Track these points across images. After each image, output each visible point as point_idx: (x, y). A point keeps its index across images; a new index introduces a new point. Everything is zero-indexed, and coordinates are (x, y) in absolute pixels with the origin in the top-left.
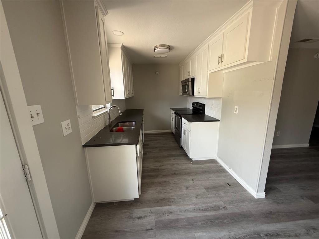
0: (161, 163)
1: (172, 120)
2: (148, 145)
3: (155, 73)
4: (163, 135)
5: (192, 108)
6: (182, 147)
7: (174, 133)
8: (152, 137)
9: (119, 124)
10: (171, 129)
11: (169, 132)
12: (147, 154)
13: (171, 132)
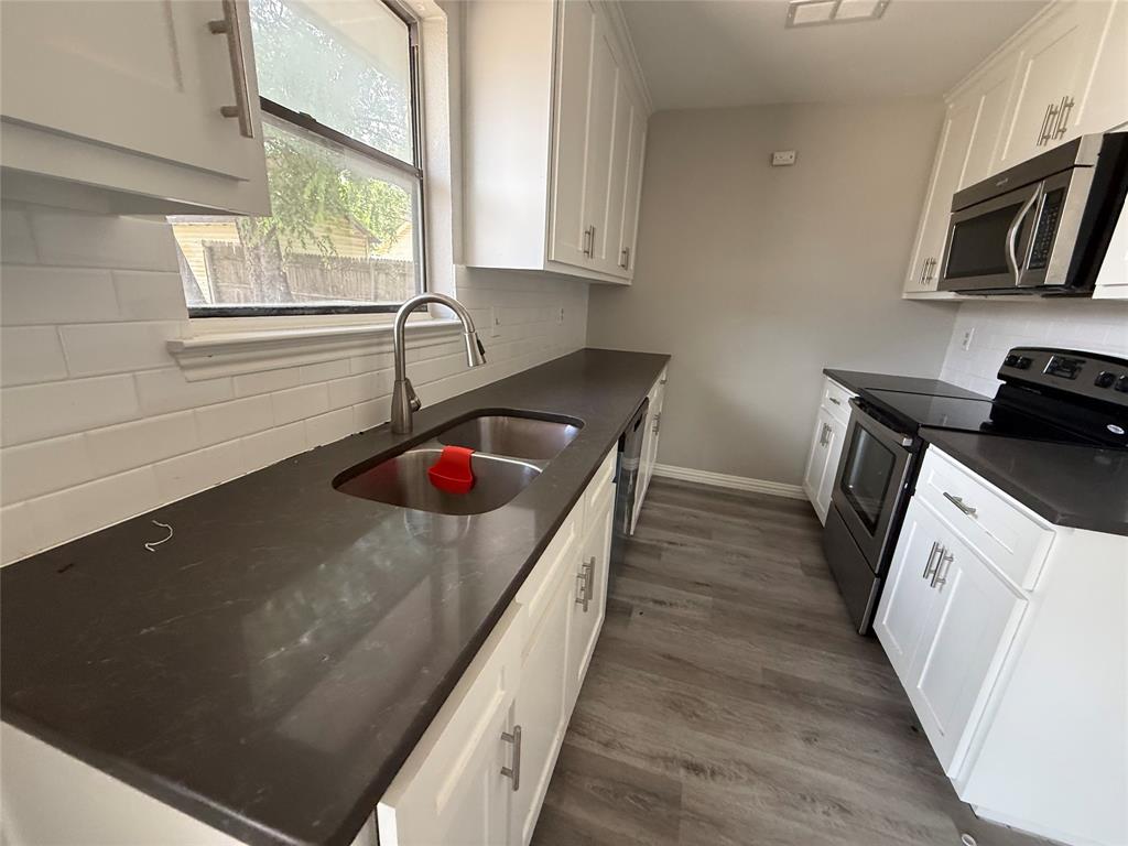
0: (703, 736)
1: (824, 441)
2: (654, 551)
3: (772, 157)
4: (753, 510)
5: (990, 387)
6: (871, 635)
7: (823, 520)
8: (688, 505)
9: (485, 421)
10: (800, 481)
11: (789, 495)
12: (635, 615)
13: (800, 497)
